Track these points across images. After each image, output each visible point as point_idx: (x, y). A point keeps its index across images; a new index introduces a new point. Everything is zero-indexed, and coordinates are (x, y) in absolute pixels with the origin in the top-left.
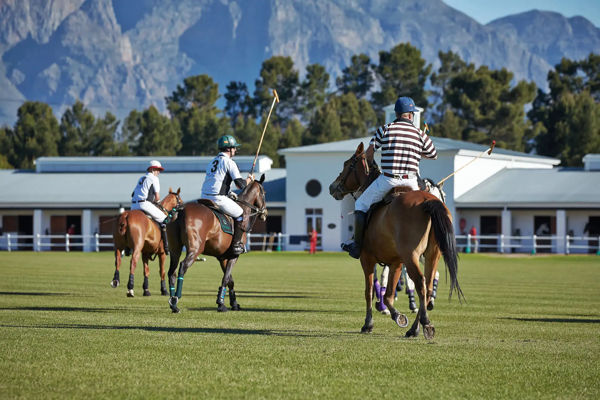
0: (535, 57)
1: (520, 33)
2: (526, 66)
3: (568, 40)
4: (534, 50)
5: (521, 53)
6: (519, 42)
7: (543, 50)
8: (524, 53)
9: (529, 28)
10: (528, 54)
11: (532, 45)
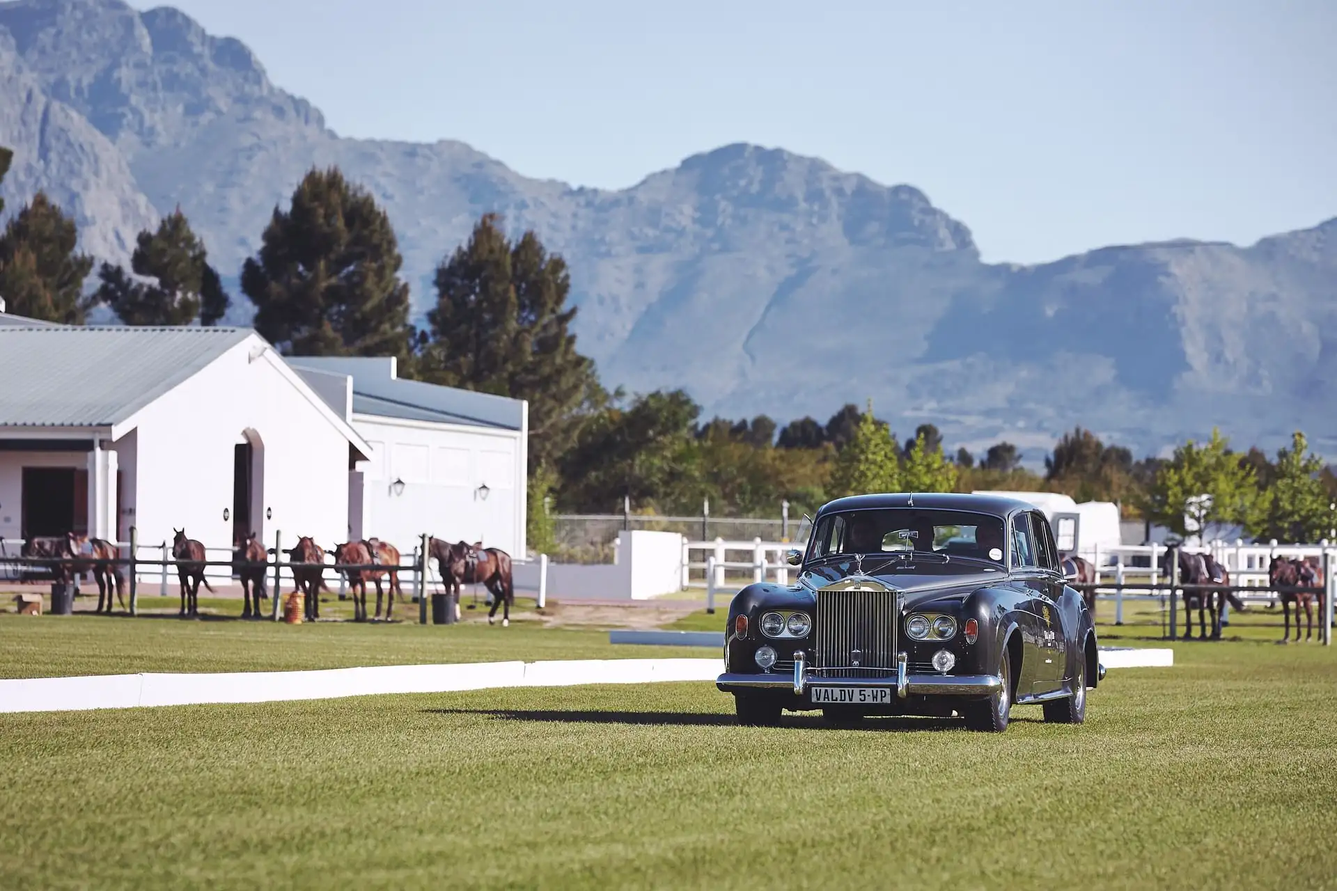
0: (56, 106)
1: (21, 49)
2: (35, 128)
3: (139, 65)
4: (57, 90)
5: (24, 96)
6: (19, 70)
7: (79, 91)
8: (29, 97)
9: (45, 37)
10: (40, 101)
11: (52, 78)
